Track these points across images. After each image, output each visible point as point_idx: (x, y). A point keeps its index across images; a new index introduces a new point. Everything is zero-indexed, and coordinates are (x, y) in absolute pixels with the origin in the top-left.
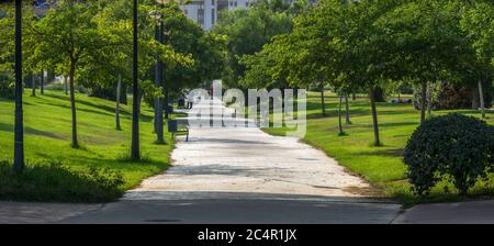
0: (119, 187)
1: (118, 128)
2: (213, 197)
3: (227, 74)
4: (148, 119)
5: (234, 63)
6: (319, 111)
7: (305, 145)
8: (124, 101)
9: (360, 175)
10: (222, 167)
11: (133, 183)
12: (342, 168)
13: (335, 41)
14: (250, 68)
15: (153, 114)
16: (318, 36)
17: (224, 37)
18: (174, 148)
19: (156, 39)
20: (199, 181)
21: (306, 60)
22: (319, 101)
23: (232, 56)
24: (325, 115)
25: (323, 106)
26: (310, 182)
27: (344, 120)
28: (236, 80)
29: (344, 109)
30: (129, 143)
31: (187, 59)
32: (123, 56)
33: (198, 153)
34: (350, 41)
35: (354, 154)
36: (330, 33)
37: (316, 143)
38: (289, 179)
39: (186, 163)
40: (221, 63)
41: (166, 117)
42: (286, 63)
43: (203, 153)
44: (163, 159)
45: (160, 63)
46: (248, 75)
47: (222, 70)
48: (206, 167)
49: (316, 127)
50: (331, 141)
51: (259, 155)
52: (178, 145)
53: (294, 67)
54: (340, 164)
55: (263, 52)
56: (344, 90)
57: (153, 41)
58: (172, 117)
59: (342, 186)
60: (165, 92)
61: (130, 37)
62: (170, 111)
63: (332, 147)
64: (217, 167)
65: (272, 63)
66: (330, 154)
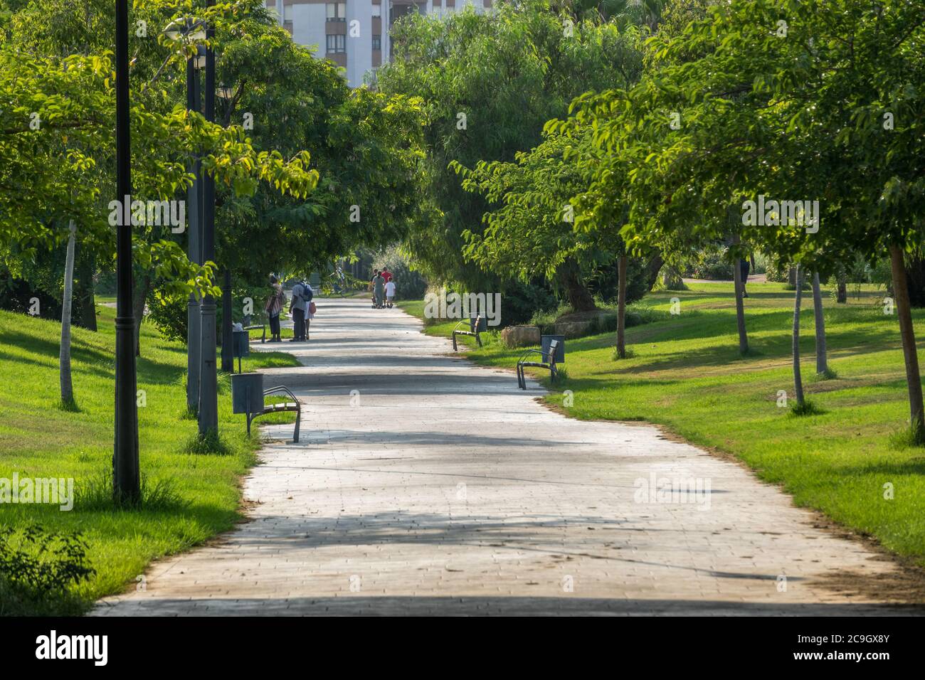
0: (74, 587)
1: (69, 403)
2: (385, 612)
3: (424, 223)
4: (166, 373)
5: (449, 189)
6: (729, 340)
7: (685, 448)
8: (86, 317)
9: (865, 536)
10: (413, 522)
11: (118, 574)
12: (806, 515)
13: (779, 106)
14: (500, 204)
15: (182, 360)
16: (722, 90)
17: (415, 103)
18: (255, 463)
19: (192, 104)
20: (337, 565)
21: (683, 170)
22: (728, 307)
23: (443, 165)
24: (747, 352)
25: (741, 323)
26: (704, 561)
27: (809, 367)
28: (456, 243)
29: (809, 331)
30: (104, 450)
31: (295, 169)
32: (84, 162)
33: (334, 479)
34: (825, 108)
35: (847, 471)
36: (759, 84)
37: (721, 442)
38: (633, 554)
39: (297, 510)
40: (407, 188)
41: (228, 367)
42: (619, 181)
43: (349, 479)
44: (216, 498)
45: (206, 183)
46: (494, 226)
47: (408, 210)
48: (361, 522)
49: (720, 389)
50: (770, 431)
51: (534, 481)
52: (266, 455)
53: (643, 192)
54: (799, 505)
55: (544, 149)
56: (807, 266)
57: (180, 114)
58: (245, 366)
59: (808, 570)
60: (222, 277)
61: (106, 100)
62: (238, 346)
63: (774, 451)
64: (396, 519)
65: (571, 184)
66: (766, 474)
